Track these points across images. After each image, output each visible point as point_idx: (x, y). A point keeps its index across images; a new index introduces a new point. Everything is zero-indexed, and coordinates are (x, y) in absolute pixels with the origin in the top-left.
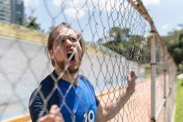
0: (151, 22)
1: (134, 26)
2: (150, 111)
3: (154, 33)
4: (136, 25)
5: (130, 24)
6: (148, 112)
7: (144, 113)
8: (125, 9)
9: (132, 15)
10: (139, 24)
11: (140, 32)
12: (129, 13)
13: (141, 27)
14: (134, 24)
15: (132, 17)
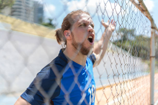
0: (151, 19)
1: (135, 21)
2: (149, 99)
3: (154, 29)
4: (137, 20)
5: (131, 18)
6: (147, 99)
7: (143, 100)
8: (127, 4)
9: (133, 11)
10: (140, 19)
11: (141, 27)
12: (130, 8)
13: (142, 22)
14: (135, 18)
15: (133, 12)
